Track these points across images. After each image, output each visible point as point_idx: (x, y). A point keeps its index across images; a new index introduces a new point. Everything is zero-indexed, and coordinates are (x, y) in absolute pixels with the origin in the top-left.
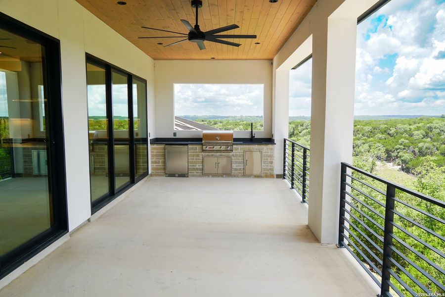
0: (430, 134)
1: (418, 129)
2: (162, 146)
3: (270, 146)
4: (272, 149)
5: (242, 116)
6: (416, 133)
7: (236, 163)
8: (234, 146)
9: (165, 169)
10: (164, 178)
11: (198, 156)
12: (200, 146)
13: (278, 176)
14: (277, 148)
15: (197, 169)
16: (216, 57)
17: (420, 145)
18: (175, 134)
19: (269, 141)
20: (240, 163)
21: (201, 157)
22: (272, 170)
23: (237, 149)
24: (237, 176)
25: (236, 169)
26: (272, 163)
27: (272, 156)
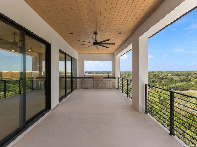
0: (155, 76)
1: (152, 75)
2: (81, 79)
3: (114, 79)
4: (115, 80)
5: (101, 71)
6: (151, 76)
7: (104, 85)
8: (103, 79)
9: (82, 87)
10: (81, 89)
11: (92, 82)
12: (93, 80)
13: (117, 89)
14: (116, 80)
15: (92, 86)
16: (98, 53)
17: (153, 79)
18: (85, 76)
19: (114, 78)
20: (105, 85)
21: (93, 83)
22: (115, 87)
23: (104, 80)
24: (104, 89)
25: (104, 87)
26: (115, 84)
27: (115, 82)
